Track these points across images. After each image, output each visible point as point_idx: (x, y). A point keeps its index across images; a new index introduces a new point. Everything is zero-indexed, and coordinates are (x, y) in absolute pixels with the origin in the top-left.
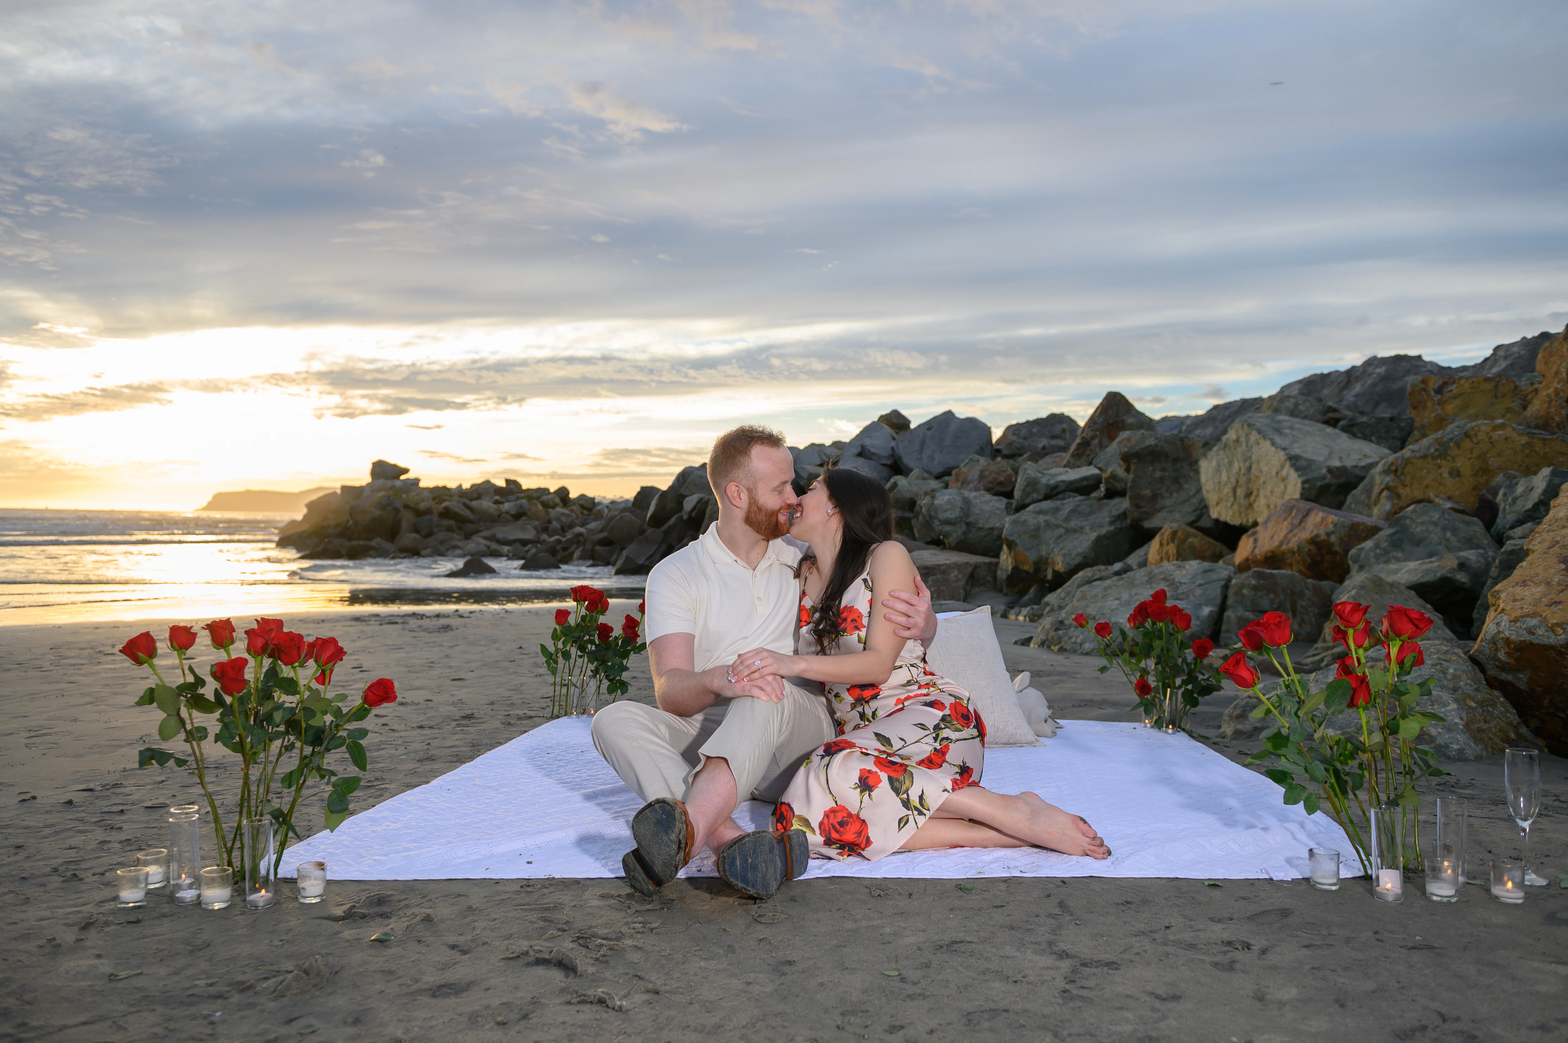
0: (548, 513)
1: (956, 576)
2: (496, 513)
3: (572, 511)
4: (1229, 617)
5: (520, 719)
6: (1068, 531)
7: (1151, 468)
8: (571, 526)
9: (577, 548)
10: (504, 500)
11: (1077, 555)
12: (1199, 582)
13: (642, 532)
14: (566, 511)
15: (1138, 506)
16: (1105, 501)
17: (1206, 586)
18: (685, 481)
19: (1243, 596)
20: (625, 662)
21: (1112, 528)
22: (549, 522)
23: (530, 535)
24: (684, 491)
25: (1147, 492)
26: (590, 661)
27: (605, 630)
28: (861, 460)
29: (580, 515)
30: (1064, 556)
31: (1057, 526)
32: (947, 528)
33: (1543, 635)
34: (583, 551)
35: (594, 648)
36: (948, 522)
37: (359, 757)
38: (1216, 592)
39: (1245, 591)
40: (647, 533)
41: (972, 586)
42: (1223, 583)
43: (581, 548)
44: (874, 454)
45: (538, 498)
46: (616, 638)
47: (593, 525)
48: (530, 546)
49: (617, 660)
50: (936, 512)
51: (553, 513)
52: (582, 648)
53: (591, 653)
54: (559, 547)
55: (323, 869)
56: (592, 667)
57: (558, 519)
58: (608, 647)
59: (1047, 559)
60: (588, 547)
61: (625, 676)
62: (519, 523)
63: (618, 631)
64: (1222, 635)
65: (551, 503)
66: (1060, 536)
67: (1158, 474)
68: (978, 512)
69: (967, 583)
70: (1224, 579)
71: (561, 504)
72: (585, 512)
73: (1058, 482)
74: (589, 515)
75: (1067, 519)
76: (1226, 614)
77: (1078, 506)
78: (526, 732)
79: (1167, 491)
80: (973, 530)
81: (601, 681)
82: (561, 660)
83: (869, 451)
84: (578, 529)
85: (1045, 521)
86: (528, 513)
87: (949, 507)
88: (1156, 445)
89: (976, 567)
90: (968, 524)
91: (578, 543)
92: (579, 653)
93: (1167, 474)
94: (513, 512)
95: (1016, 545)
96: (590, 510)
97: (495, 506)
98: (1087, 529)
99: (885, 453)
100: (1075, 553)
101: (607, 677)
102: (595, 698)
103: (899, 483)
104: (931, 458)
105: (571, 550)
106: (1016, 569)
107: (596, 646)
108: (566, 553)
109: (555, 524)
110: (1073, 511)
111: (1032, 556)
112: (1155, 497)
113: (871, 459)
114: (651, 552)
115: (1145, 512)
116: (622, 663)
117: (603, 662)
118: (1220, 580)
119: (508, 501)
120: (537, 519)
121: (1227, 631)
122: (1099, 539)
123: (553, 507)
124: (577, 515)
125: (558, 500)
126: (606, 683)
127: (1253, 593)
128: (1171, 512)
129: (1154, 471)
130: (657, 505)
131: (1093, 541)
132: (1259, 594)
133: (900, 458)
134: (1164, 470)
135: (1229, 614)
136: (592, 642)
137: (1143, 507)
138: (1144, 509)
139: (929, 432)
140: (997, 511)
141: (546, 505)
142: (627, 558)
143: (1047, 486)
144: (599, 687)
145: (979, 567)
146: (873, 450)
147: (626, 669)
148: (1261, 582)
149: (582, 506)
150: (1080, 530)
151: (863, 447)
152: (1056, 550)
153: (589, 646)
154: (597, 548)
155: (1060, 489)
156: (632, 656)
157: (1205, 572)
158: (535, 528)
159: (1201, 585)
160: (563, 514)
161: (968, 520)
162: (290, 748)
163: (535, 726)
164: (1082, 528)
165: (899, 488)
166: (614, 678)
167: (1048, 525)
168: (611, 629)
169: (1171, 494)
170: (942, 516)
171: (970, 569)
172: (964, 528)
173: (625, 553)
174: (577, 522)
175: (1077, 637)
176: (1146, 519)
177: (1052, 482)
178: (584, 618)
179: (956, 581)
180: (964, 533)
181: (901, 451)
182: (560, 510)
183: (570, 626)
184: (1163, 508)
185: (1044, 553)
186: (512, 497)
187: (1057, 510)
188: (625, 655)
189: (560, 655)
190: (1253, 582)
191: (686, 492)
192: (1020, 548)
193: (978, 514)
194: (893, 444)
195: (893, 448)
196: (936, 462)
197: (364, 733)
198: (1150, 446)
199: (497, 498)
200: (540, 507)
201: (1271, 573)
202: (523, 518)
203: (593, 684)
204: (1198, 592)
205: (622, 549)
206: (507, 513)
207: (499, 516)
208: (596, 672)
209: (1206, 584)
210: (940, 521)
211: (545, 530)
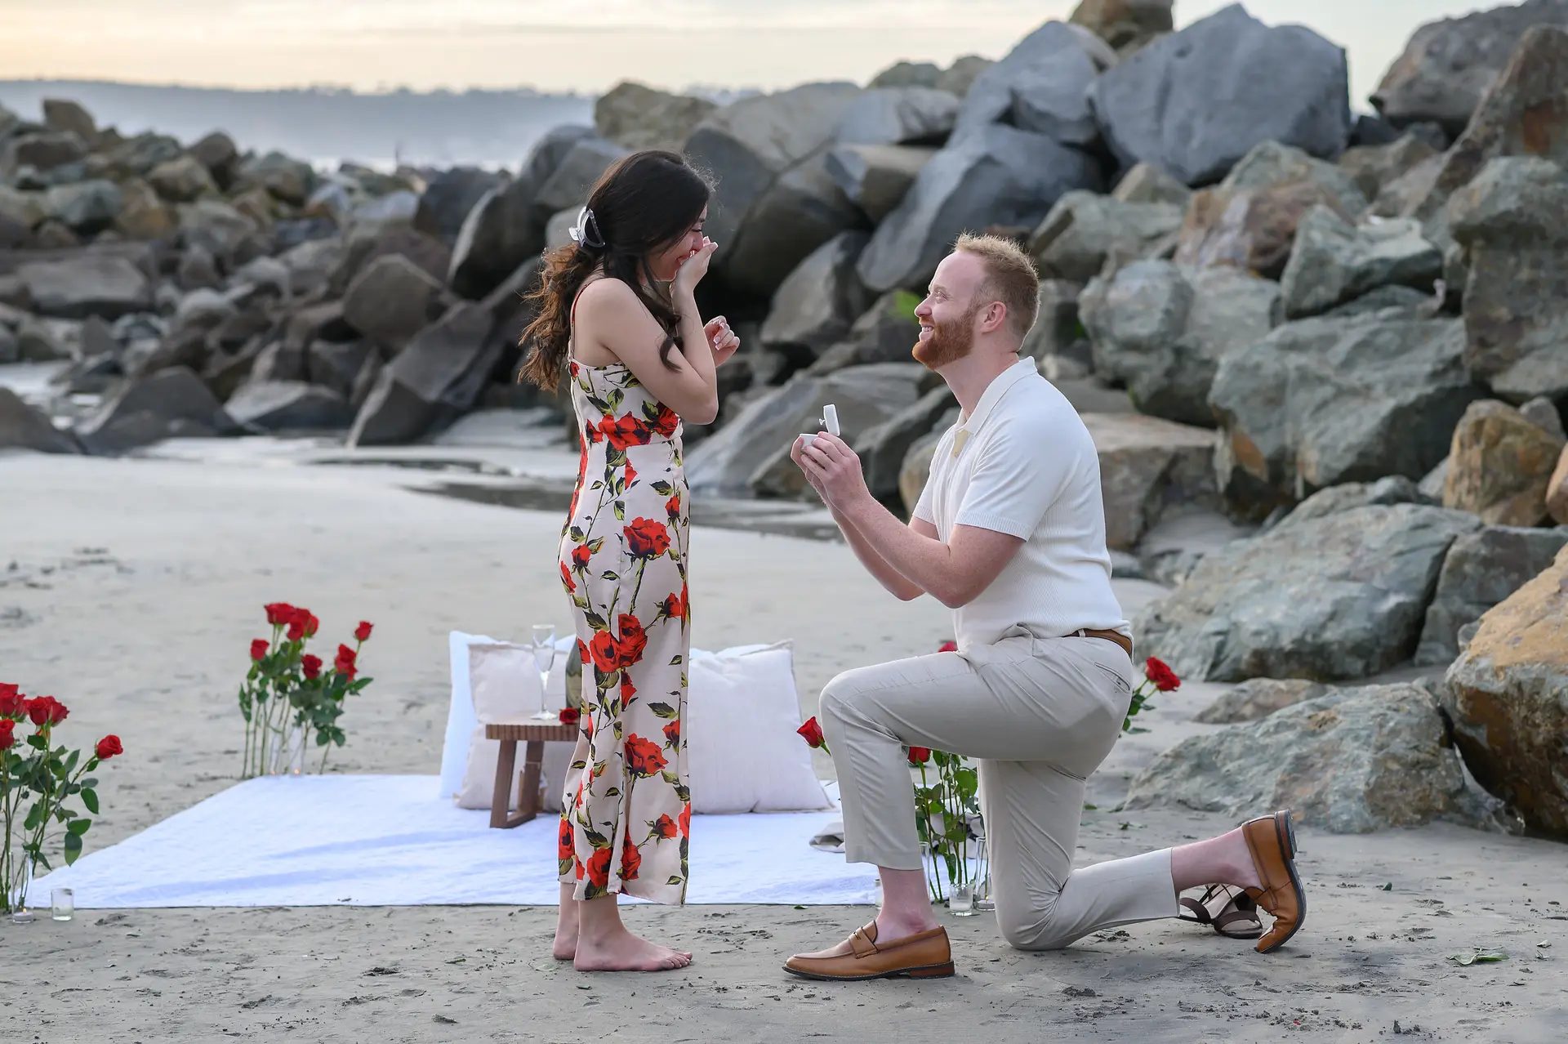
0: (174, 218)
1: (1126, 481)
2: (27, 221)
3: (244, 209)
4: (1436, 614)
5: (201, 780)
6: (1341, 393)
7: (1512, 261)
8: (244, 254)
9: (263, 346)
10: (46, 177)
11: (1348, 449)
12: (1399, 547)
13: (436, 311)
14: (226, 210)
15: (1483, 343)
16: (1438, 322)
17: (1408, 556)
18: (552, 167)
19: (1465, 576)
20: (338, 705)
21: (1430, 389)
22: (180, 245)
23: (126, 287)
24: (547, 196)
25: (1503, 313)
26: (294, 704)
27: (312, 664)
28: (1006, 131)
29: (268, 220)
30: (1323, 449)
31: (1322, 380)
32: (1131, 360)
33: (1488, 681)
34: (280, 356)
35: (297, 687)
36: (1132, 345)
37: (92, 803)
38: (1420, 566)
39: (1468, 568)
40: (449, 317)
41: (1165, 503)
42: (1437, 550)
43: (274, 348)
44: (1043, 115)
45: (144, 171)
46: (327, 674)
47: (305, 253)
48: (127, 320)
49: (329, 702)
50: (1109, 320)
51: (191, 216)
52: (282, 688)
53: (293, 694)
54: (213, 339)
55: (70, 894)
56: (295, 712)
57: (205, 237)
58: (316, 685)
59: (1294, 455)
60: (293, 342)
61: (339, 722)
62: (94, 249)
63: (328, 666)
64: (1422, 646)
65: (184, 187)
66: (1324, 405)
67: (1525, 274)
68: (1206, 321)
69: (1151, 497)
70: (1441, 544)
71: (212, 187)
72: (285, 210)
73: (1372, 262)
74: (296, 219)
75: (1347, 364)
76: (1432, 608)
77: (1376, 333)
78: (211, 795)
79: (1542, 311)
80: (1190, 365)
81: (307, 730)
82: (255, 704)
83: (1029, 106)
84: (266, 267)
85: (1299, 368)
86: (121, 219)
87: (1140, 307)
88: (1520, 212)
89: (1177, 458)
90: (1179, 352)
91: (265, 329)
92: (279, 693)
93: (1542, 274)
94: (76, 216)
95: (1235, 420)
96: (297, 202)
97: (25, 197)
98: (1379, 390)
99: (1074, 112)
100: (1342, 445)
101: (316, 725)
102: (300, 753)
103: (1079, 214)
104: (1185, 132)
105: (246, 351)
106: (1237, 471)
107: (301, 684)
108: (232, 360)
109: (197, 253)
110: (1362, 346)
111: (1266, 446)
112: (1518, 323)
113: (1034, 129)
114: (458, 369)
115: (1497, 357)
116: (335, 706)
117: (310, 706)
118: (1432, 545)
119: (60, 181)
120: (143, 237)
121: (1432, 639)
122: (1398, 416)
123: (190, 197)
124: (259, 220)
125: (203, 177)
126: (314, 734)
127: (1482, 570)
128: (1544, 359)
129: (1518, 266)
130: (478, 236)
131: (1384, 419)
132: (1493, 572)
133: (1108, 128)
134: (1536, 265)
135: (1436, 607)
136: (296, 678)
137: (1492, 345)
138: (1495, 350)
139: (1181, 63)
140: (1250, 321)
141: (171, 193)
142: (397, 388)
143: (1347, 270)
144: (306, 738)
145: (1185, 458)
146: (1040, 105)
147: (340, 713)
148: (1498, 550)
149: (275, 193)
150: (1364, 392)
151: (1014, 95)
152: (1309, 436)
153: (292, 683)
154: (318, 346)
155: (1376, 278)
156: (347, 697)
157: (1417, 527)
158: (141, 266)
159: (1401, 554)
160: (220, 221)
161: (1180, 342)
162: (26, 795)
163: (223, 789)
164: (1368, 388)
165: (1077, 226)
166: (324, 726)
167: (1306, 379)
168: (318, 662)
169: (1550, 317)
170: (1126, 329)
171: (1160, 465)
172: (1168, 359)
173: (389, 372)
174: (261, 241)
175: (1174, 647)
176: (1497, 371)
177: (1359, 261)
178: (284, 647)
179: (1124, 493)
180: (1169, 373)
181: (1111, 110)
182: (213, 207)
183: (267, 658)
184: (1529, 350)
185: (1288, 441)
186: (70, 170)
187: (1329, 341)
188: (339, 696)
189: (254, 696)
190: (1484, 551)
191: (555, 200)
192: (1243, 427)
193: (1206, 328)
194: (1091, 89)
195: (1091, 103)
196: (1195, 143)
197: (94, 782)
198: (1507, 213)
199: (27, 171)
200: (153, 201)
201: (1518, 536)
202: (106, 235)
203: (298, 734)
204: (1393, 566)
205: (386, 355)
206: (58, 219)
207: (36, 227)
208: (300, 719)
209: (1412, 550)
210: (1115, 341)
211: (169, 268)
